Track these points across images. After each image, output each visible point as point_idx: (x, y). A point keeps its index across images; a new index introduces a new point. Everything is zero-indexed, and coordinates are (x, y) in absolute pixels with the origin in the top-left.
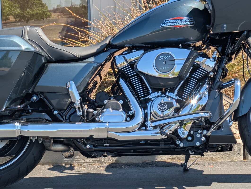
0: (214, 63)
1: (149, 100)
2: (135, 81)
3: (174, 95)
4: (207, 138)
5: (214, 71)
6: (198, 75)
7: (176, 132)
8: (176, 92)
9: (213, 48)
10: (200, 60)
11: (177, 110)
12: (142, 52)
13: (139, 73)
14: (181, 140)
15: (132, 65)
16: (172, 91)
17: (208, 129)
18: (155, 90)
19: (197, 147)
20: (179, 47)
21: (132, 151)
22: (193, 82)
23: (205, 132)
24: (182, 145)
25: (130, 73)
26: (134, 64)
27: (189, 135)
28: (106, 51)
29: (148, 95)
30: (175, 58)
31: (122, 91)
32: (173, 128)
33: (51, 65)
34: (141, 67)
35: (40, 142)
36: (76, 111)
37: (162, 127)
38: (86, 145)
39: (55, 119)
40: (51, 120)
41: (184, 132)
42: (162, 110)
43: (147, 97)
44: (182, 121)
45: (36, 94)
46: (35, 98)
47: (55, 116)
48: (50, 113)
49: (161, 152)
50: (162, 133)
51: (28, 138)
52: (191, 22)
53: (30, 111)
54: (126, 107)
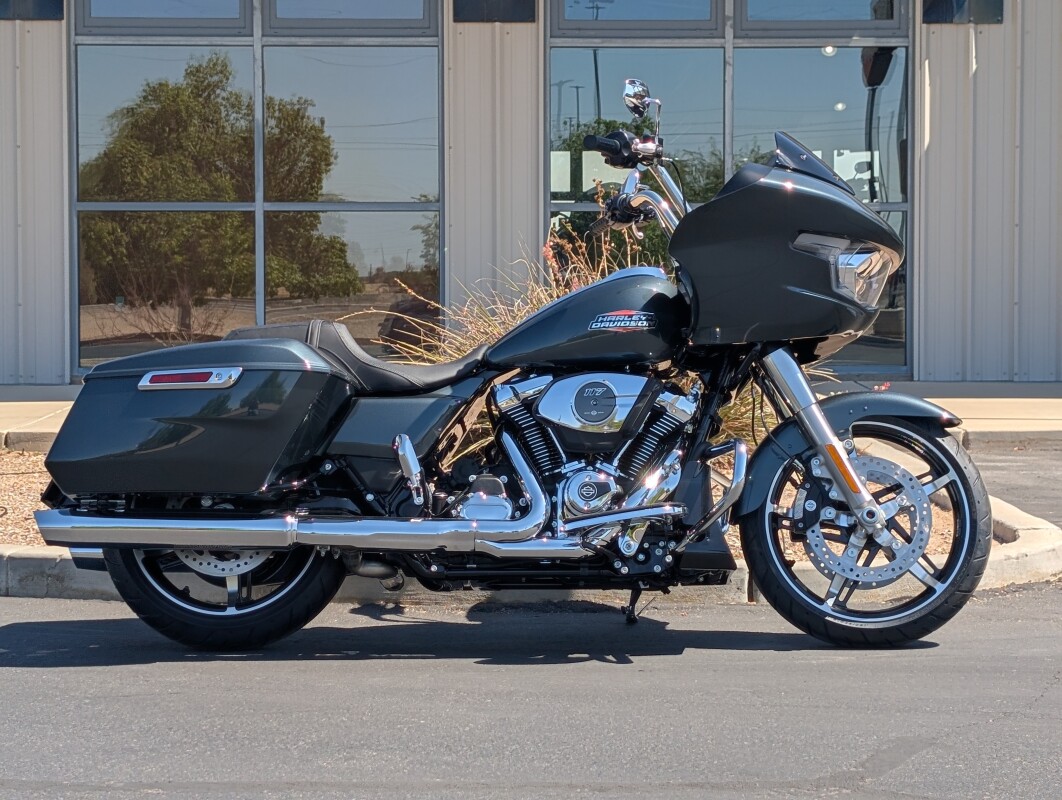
0: (695, 405)
1: (561, 477)
2: (534, 438)
3: (612, 468)
4: (677, 556)
5: (695, 420)
6: (661, 428)
7: (613, 544)
8: (616, 463)
9: (692, 374)
10: (666, 398)
11: (617, 499)
12: (550, 378)
13: (542, 422)
14: (624, 560)
15: (529, 405)
16: (609, 459)
17: (678, 539)
18: (573, 456)
19: (656, 576)
20: (623, 371)
21: (524, 579)
22: (651, 444)
23: (672, 545)
24: (625, 570)
25: (524, 420)
26: (532, 404)
27: (641, 550)
28: (476, 375)
29: (559, 467)
30: (616, 394)
31: (507, 457)
32: (608, 535)
33: (363, 401)
34: (545, 411)
35: (337, 557)
36: (411, 495)
37: (584, 533)
38: (429, 566)
39: (368, 512)
40: (359, 511)
41: (630, 544)
42: (587, 499)
43: (557, 471)
44: (627, 521)
45: (332, 458)
46: (328, 467)
47: (368, 504)
48: (359, 499)
49: (582, 583)
50: (585, 545)
51: (312, 547)
52: (651, 320)
53: (318, 493)
54: (514, 491)
